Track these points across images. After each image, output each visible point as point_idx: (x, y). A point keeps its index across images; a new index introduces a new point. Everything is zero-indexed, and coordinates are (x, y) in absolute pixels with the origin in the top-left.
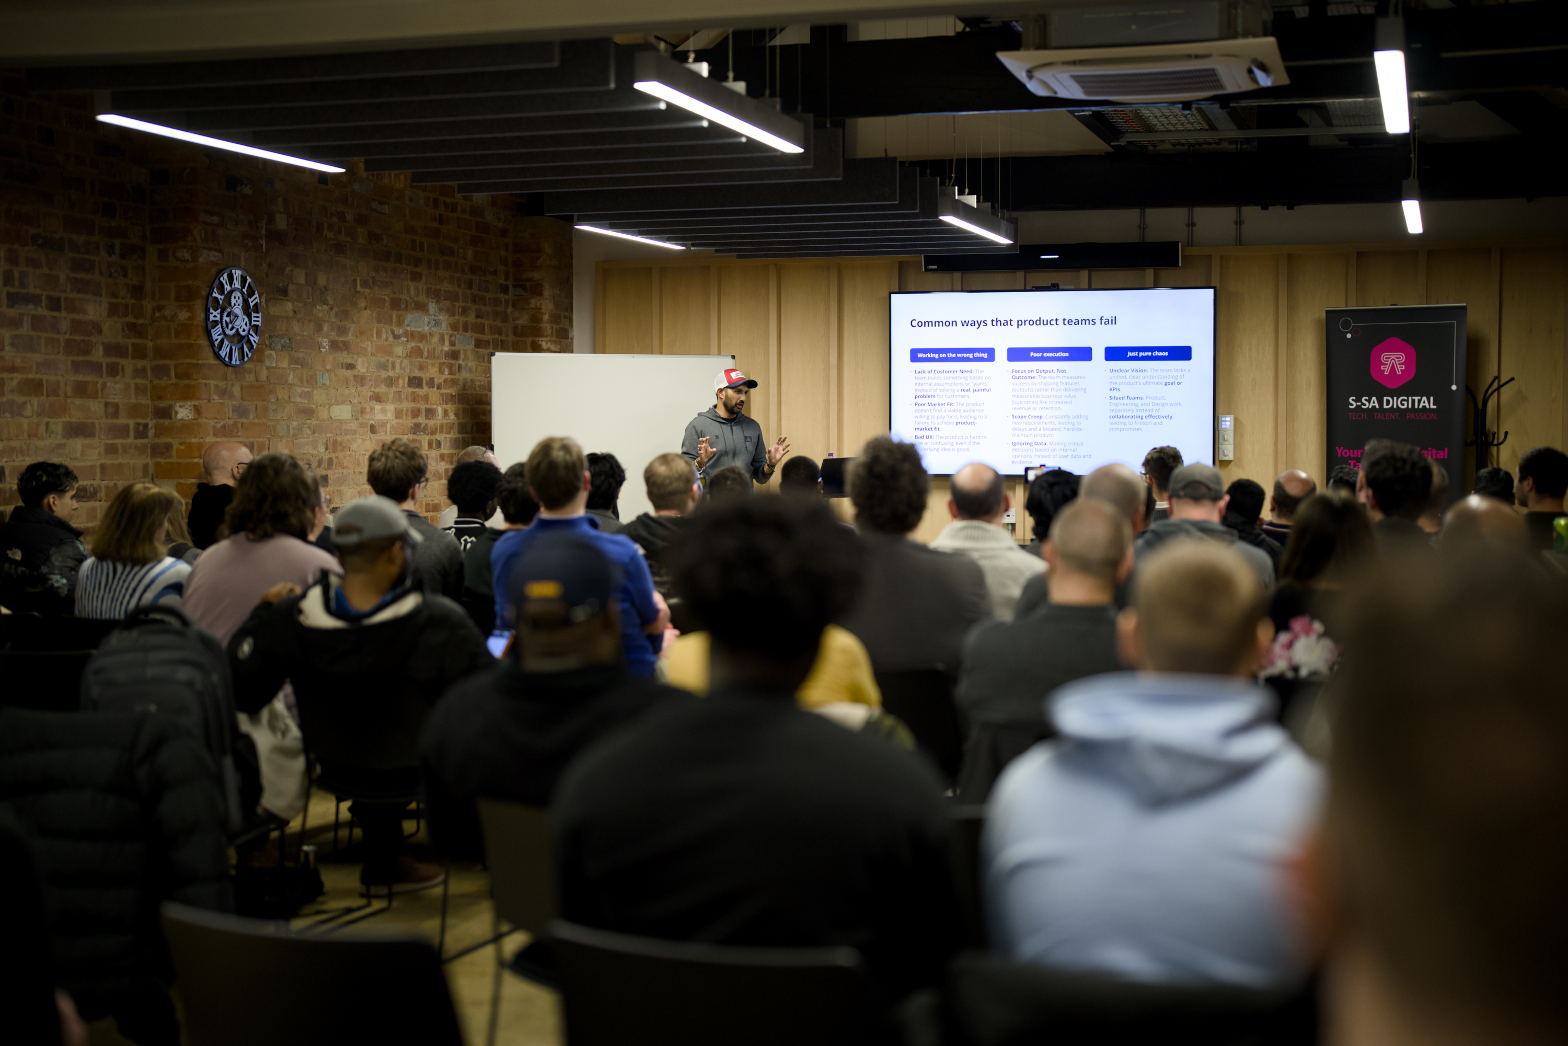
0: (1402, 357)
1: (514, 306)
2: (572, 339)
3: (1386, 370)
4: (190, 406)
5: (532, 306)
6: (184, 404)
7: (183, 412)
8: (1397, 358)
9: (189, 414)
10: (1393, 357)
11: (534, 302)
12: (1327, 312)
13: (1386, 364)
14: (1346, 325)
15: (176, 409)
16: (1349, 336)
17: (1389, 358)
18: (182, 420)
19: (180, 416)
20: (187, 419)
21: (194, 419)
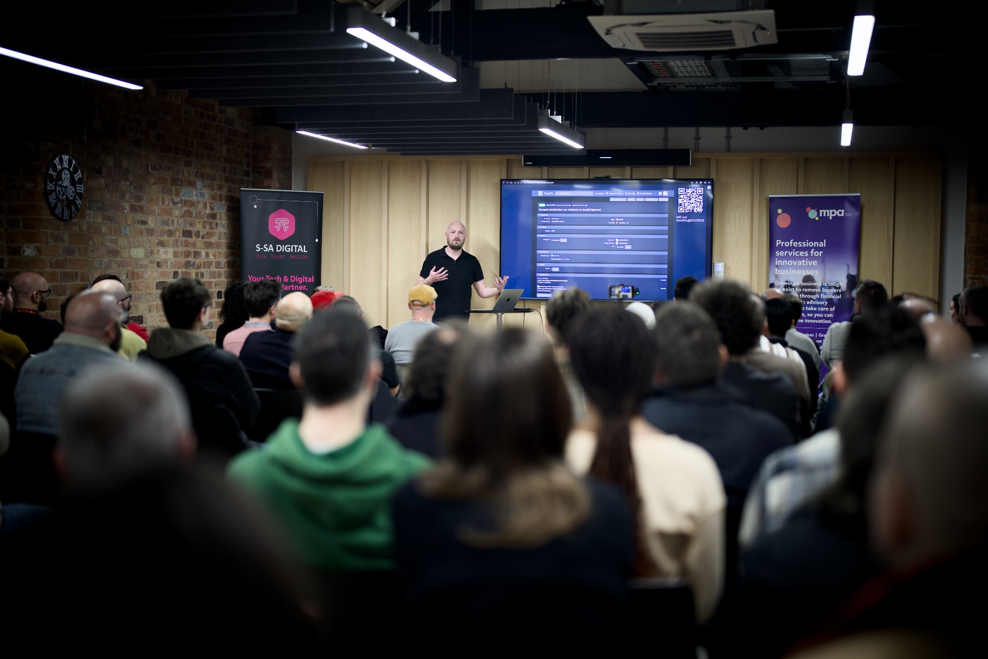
0: (287, 221)
1: (253, 185)
4: (34, 247)
5: (265, 184)
6: (29, 245)
7: (29, 251)
8: (284, 221)
9: (33, 253)
10: (282, 221)
11: (266, 182)
13: (278, 225)
16: (255, 206)
17: (280, 221)
18: (28, 256)
19: (26, 254)
20: (31, 255)
21: (37, 256)
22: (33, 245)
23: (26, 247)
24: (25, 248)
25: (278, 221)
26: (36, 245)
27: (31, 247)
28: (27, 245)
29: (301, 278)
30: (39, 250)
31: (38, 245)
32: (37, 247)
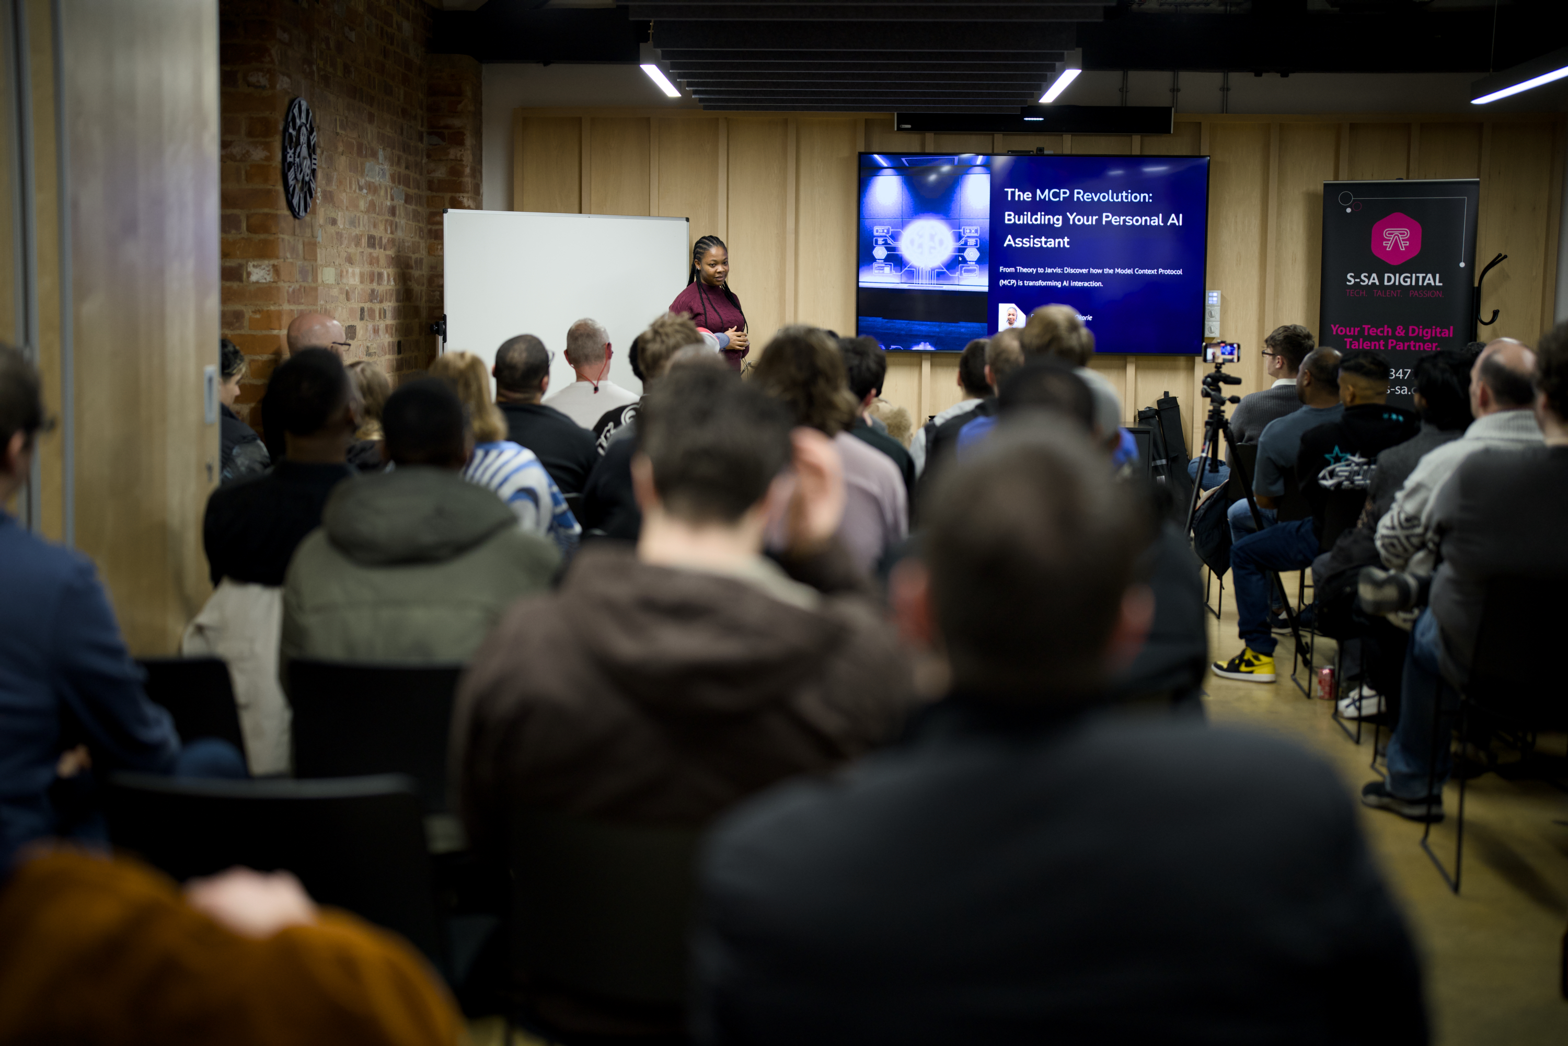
0: (1407, 233)
1: (429, 156)
2: (482, 196)
3: (1389, 246)
4: (267, 266)
5: (451, 156)
6: (259, 263)
7: (258, 274)
8: (1401, 234)
9: (266, 276)
10: (1397, 233)
11: (453, 153)
12: (1325, 185)
13: (1389, 240)
14: (1346, 199)
15: (249, 270)
16: (1349, 210)
17: (1392, 234)
18: (257, 282)
19: (254, 278)
20: (264, 281)
21: (273, 282)
22: (266, 262)
23: (254, 266)
24: (250, 269)
25: (1389, 234)
26: (272, 262)
27: (263, 267)
28: (255, 263)
29: (1430, 331)
30: (276, 270)
31: (276, 263)
32: (274, 266)
